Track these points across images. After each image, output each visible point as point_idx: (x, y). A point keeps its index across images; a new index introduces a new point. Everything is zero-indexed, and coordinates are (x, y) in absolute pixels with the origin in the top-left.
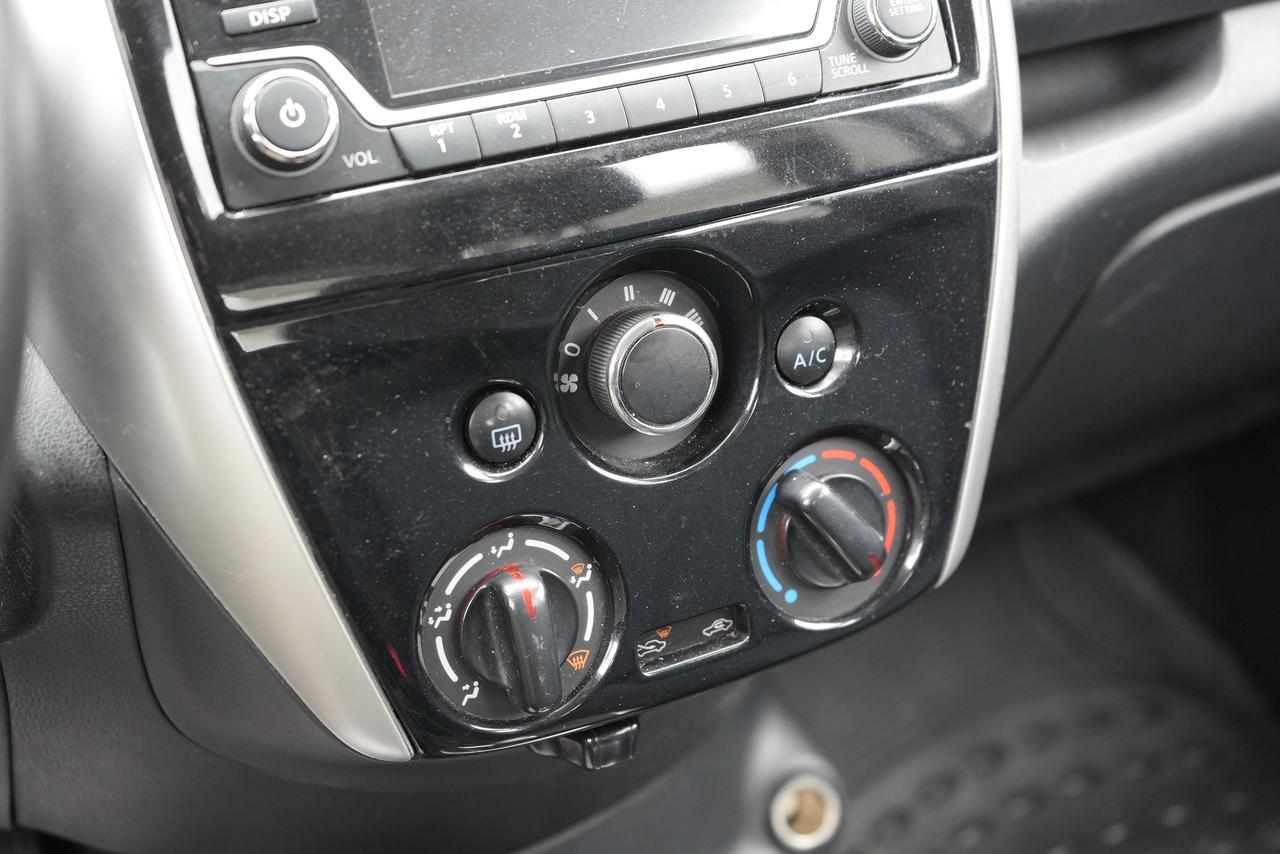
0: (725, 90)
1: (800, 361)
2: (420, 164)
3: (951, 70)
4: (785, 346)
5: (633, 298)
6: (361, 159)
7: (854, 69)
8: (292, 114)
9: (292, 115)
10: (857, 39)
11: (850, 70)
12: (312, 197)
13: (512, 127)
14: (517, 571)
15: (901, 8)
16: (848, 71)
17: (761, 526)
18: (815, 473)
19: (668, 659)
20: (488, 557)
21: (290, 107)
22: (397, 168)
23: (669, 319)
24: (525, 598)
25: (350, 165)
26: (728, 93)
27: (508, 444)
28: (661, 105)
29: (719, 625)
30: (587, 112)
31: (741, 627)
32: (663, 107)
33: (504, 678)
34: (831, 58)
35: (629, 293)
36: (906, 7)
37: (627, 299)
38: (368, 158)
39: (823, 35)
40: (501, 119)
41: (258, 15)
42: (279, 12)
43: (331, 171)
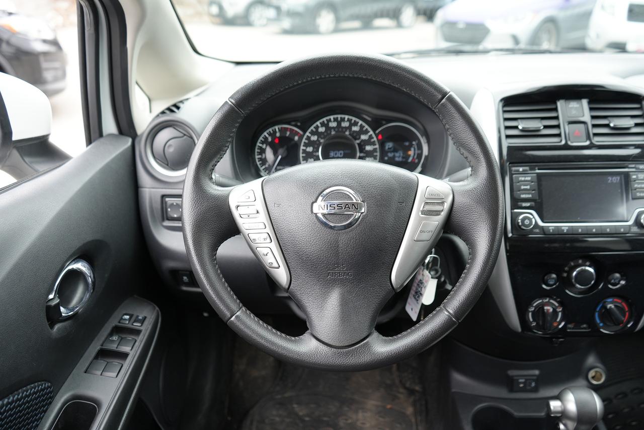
0: (608, 230)
1: (613, 281)
2: (547, 233)
4: (610, 277)
6: (536, 230)
9: (527, 222)
10: (638, 224)
11: (635, 229)
12: (527, 235)
13: (565, 230)
14: (548, 305)
17: (598, 309)
18: (611, 303)
19: (573, 329)
20: (543, 302)
22: (542, 232)
23: (588, 268)
24: (548, 310)
25: (534, 231)
27: (551, 283)
28: (594, 230)
29: (585, 326)
30: (579, 229)
31: (589, 328)
33: (541, 323)
34: (632, 227)
35: (580, 261)
38: (538, 230)
39: (631, 222)
40: (563, 228)
41: (524, 205)
42: (528, 204)
43: (531, 232)
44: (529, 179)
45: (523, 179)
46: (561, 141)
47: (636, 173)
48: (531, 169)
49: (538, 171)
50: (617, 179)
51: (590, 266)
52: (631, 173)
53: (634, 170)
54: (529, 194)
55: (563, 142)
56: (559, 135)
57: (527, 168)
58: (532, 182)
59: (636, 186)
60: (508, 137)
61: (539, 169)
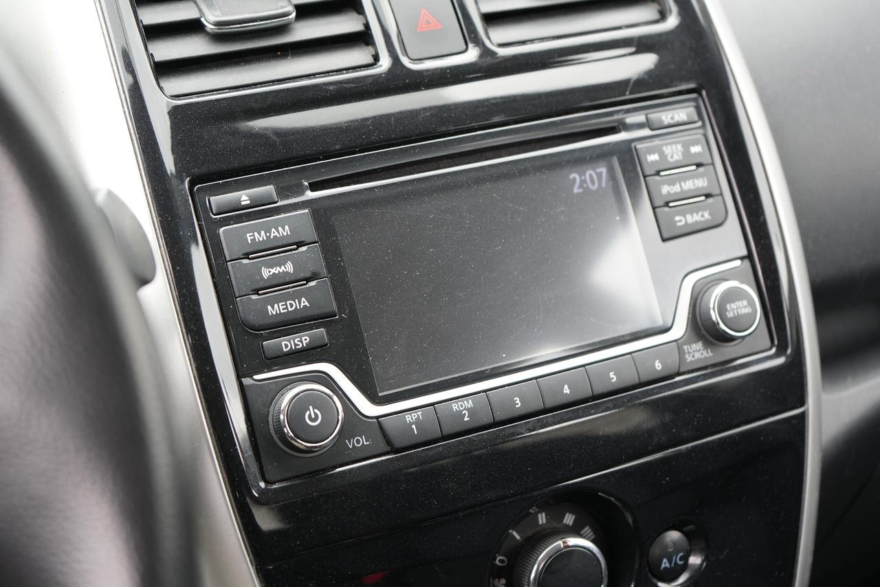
0: (611, 376)
1: (665, 564)
2: (398, 443)
3: (770, 349)
4: (655, 550)
5: (544, 522)
6: (358, 442)
7: (702, 354)
8: (313, 416)
10: (703, 332)
11: (697, 353)
12: (325, 470)
13: (463, 413)
15: (735, 311)
16: (697, 355)
21: (312, 411)
22: (383, 447)
23: (573, 541)
25: (351, 447)
26: (613, 378)
28: (566, 390)
30: (515, 399)
32: (568, 391)
34: (685, 347)
36: (739, 310)
37: (540, 523)
38: (363, 441)
39: (679, 329)
40: (455, 406)
41: (287, 344)
42: (302, 340)
43: (339, 453)
44: (285, 231)
45: (261, 237)
46: (376, 58)
47: (657, 142)
48: (283, 192)
49: (310, 195)
50: (599, 175)
51: (576, 531)
52: (640, 146)
53: (646, 132)
54: (296, 296)
55: (385, 63)
56: (362, 38)
57: (269, 189)
58: (300, 244)
59: (665, 189)
60: (164, 69)
61: (314, 187)
